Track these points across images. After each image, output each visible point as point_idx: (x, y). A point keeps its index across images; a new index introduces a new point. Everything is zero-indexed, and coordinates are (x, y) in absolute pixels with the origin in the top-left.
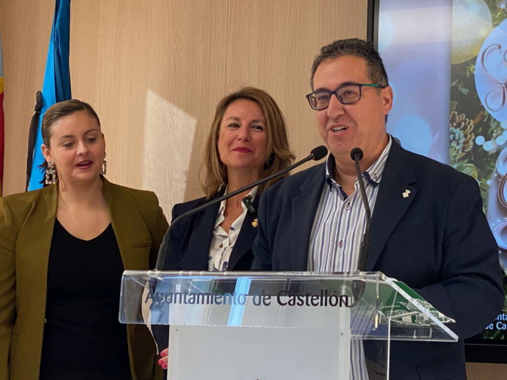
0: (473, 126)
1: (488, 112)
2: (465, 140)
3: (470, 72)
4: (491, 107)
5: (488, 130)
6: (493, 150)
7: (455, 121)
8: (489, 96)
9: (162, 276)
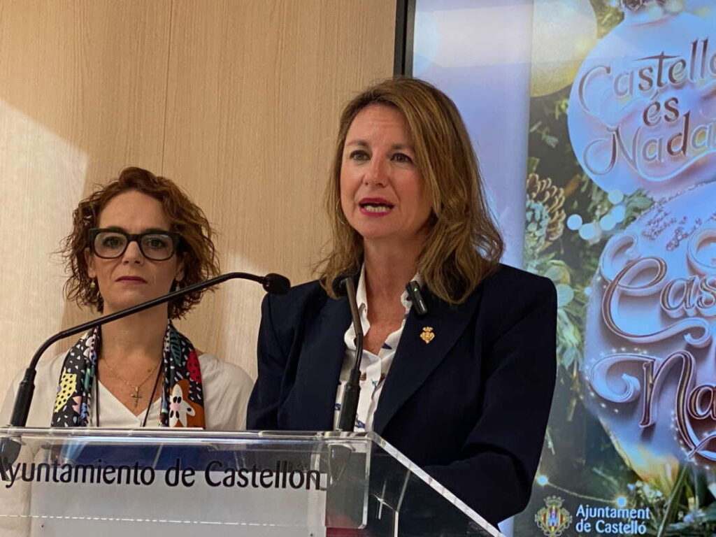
0: (564, 199)
1: (587, 176)
2: (552, 222)
3: (560, 110)
4: (593, 169)
5: (588, 205)
6: (596, 238)
7: (535, 190)
8: (590, 149)
9: (19, 435)
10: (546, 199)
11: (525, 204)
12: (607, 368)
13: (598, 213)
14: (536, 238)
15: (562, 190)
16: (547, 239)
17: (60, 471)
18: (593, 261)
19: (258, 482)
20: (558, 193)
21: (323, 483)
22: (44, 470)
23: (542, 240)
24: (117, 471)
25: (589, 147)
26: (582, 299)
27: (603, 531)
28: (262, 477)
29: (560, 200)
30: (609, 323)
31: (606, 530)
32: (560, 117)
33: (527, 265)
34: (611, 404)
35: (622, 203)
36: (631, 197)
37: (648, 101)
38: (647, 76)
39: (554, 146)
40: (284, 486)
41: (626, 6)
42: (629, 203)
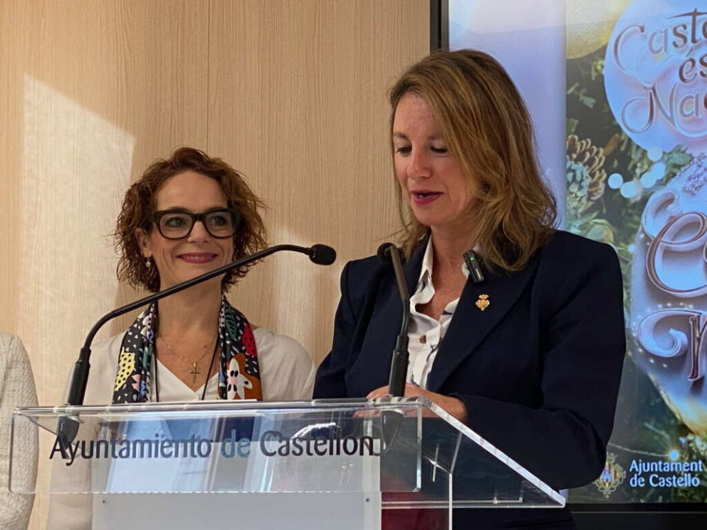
0: (604, 158)
1: (626, 135)
2: (593, 181)
3: (596, 70)
4: (633, 128)
5: (628, 163)
6: (636, 196)
7: (575, 151)
8: (627, 109)
9: (77, 414)
10: (586, 159)
11: (566, 165)
12: (654, 324)
13: (638, 171)
14: (578, 199)
16: (589, 199)
17: (118, 447)
18: (636, 218)
19: (312, 450)
20: (597, 153)
21: (377, 449)
23: (584, 201)
24: (174, 444)
25: (626, 106)
26: (626, 257)
27: (656, 485)
28: (316, 445)
29: (600, 161)
30: (653, 279)
31: (660, 484)
32: (596, 78)
33: (570, 225)
34: (660, 360)
35: (661, 160)
36: (670, 153)
37: (684, 58)
38: (681, 33)
39: (591, 106)
40: (338, 453)
42: (669, 159)
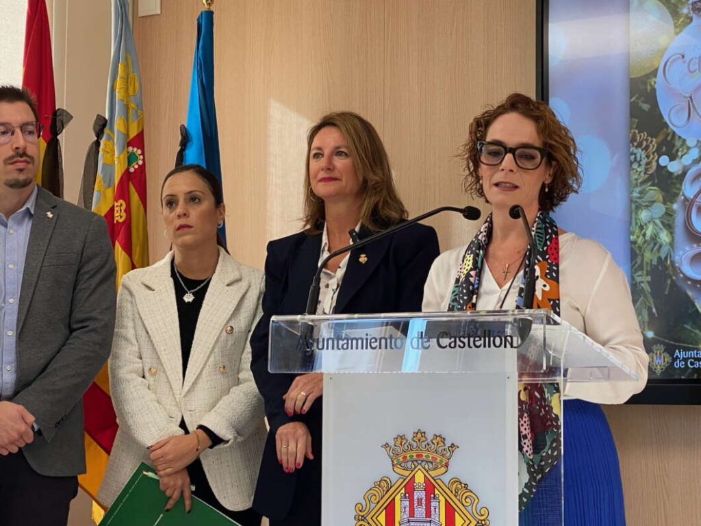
0: (656, 145)
1: (671, 129)
2: (648, 161)
3: (651, 85)
4: (674, 123)
5: (673, 148)
6: (678, 171)
7: (635, 141)
8: (672, 111)
10: (643, 146)
11: (629, 150)
12: (690, 257)
13: (680, 154)
14: (638, 173)
15: (654, 140)
16: (645, 173)
17: (341, 343)
18: (678, 186)
19: (472, 344)
20: (651, 142)
22: (330, 342)
23: (642, 174)
24: (378, 340)
25: (671, 109)
26: (672, 212)
27: (692, 367)
28: (474, 341)
29: (653, 147)
30: (691, 227)
31: (695, 366)
32: (650, 90)
33: (633, 191)
34: (695, 282)
35: (696, 146)
39: (647, 110)
40: (489, 346)
41: (694, 12)
